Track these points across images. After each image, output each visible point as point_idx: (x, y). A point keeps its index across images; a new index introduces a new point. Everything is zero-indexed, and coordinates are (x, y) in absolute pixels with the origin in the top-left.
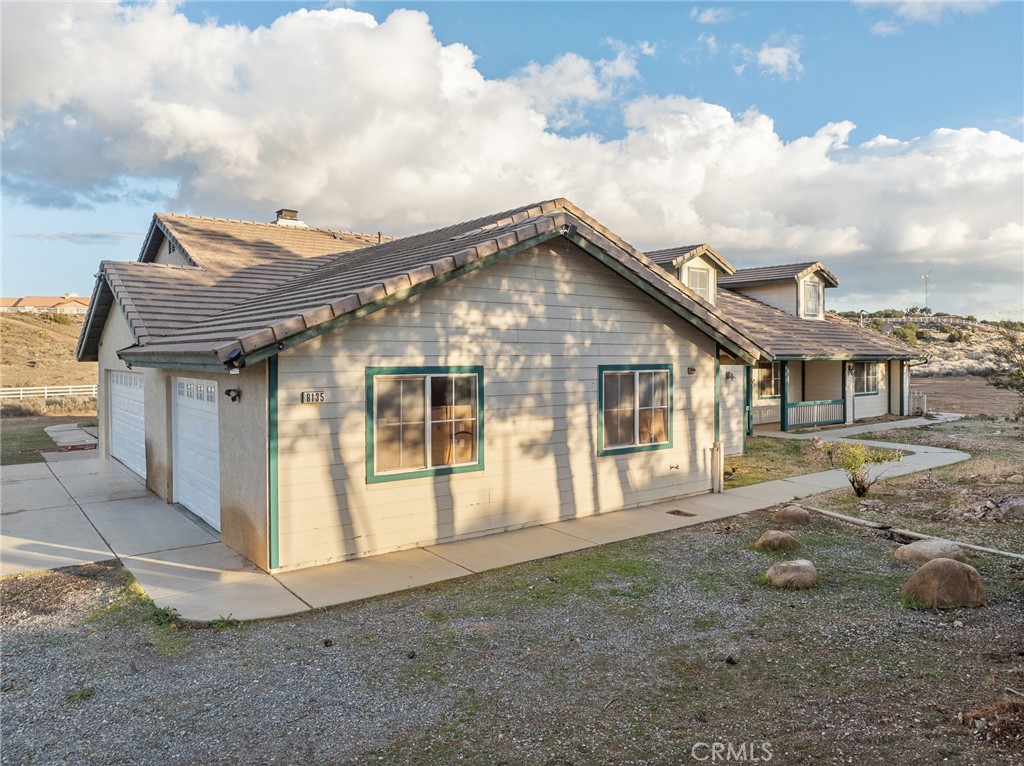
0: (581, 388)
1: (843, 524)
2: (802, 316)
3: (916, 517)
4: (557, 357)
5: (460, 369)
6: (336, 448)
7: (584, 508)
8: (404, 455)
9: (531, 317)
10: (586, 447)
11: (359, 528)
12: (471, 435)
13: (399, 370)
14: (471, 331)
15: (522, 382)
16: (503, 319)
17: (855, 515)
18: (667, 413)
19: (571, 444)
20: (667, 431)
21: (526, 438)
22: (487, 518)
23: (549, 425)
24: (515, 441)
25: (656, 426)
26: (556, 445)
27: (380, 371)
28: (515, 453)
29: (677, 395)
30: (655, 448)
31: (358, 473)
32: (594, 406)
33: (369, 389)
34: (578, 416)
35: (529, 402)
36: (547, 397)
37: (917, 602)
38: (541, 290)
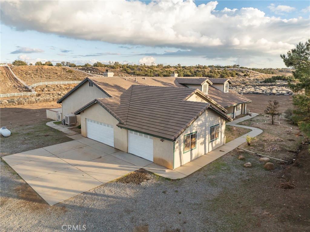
0: (208, 132)
1: (249, 153)
2: (224, 92)
3: (260, 151)
4: (205, 127)
5: (194, 133)
6: (180, 149)
7: (207, 152)
8: (187, 148)
9: (203, 121)
10: (208, 142)
11: (182, 161)
12: (195, 143)
13: (187, 135)
14: (196, 126)
15: (201, 133)
16: (199, 123)
17: (250, 150)
18: (218, 133)
19: (206, 141)
20: (218, 136)
21: (201, 142)
22: (196, 157)
23: (204, 139)
24: (200, 143)
25: (217, 136)
26: (204, 143)
27: (185, 135)
28: (200, 145)
29: (220, 129)
30: (216, 139)
31: (182, 152)
32: (209, 134)
33: (184, 139)
34: (207, 137)
35: (202, 136)
36: (204, 134)
37: (266, 169)
38: (204, 116)
